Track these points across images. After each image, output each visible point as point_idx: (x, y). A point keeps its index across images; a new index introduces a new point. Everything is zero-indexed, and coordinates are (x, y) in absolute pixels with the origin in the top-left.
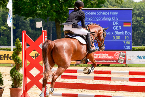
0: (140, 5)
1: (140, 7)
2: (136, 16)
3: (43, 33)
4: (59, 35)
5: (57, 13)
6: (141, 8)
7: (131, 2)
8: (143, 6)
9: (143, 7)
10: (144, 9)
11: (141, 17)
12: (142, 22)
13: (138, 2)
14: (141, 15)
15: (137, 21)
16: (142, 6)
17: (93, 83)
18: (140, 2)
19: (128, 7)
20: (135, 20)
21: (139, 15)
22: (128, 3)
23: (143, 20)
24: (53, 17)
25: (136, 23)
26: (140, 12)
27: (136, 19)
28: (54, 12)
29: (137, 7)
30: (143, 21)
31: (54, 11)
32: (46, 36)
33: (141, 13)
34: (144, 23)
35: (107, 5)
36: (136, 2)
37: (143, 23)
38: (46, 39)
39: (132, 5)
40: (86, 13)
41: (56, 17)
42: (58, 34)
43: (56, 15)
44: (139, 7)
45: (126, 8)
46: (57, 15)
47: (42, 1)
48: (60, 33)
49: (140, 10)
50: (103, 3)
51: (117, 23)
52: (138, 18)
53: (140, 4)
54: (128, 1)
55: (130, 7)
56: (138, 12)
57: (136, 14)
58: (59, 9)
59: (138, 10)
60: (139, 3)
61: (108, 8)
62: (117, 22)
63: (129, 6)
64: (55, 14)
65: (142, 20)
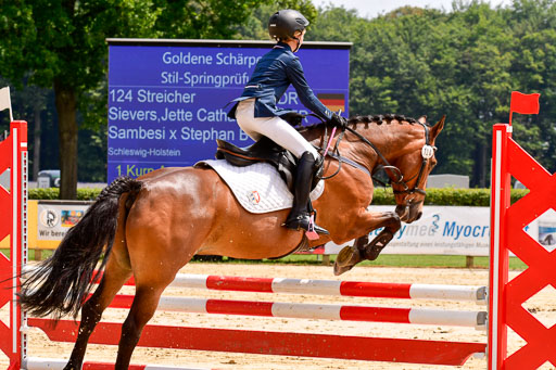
0: (379, 31)
1: (380, 40)
2: (363, 73)
3: (15, 130)
4: (69, 140)
5: (60, 57)
6: (384, 40)
7: (343, 18)
8: (391, 34)
9: (389, 38)
10: (393, 44)
11: (381, 74)
12: (384, 97)
13: (370, 19)
14: (382, 68)
15: (367, 92)
16: (387, 34)
17: (199, 326)
18: (379, 18)
19: (335, 39)
20: (359, 89)
21: (374, 69)
22: (331, 23)
23: (389, 88)
24: (46, 70)
25: (363, 100)
26: (380, 58)
27: (363, 82)
28: (49, 53)
29: (368, 39)
30: (388, 91)
31: (51, 48)
32: (24, 145)
33: (380, 62)
34: (392, 100)
35: (255, 27)
36: (365, 20)
37: (389, 98)
38: (23, 152)
39: (347, 28)
40: (176, 59)
41: (59, 71)
42: (66, 136)
43: (57, 63)
44: (375, 38)
45: (325, 40)
46: (63, 63)
47: (4, 11)
48: (71, 133)
49: (377, 49)
50: (240, 18)
51: (294, 98)
52: (369, 80)
53: (377, 26)
54: (334, 16)
55: (342, 37)
56: (370, 56)
57: (365, 66)
58: (71, 41)
59: (371, 49)
60: (374, 21)
61: (256, 38)
62: (293, 96)
63: (338, 34)
64: (52, 58)
65: (384, 89)
